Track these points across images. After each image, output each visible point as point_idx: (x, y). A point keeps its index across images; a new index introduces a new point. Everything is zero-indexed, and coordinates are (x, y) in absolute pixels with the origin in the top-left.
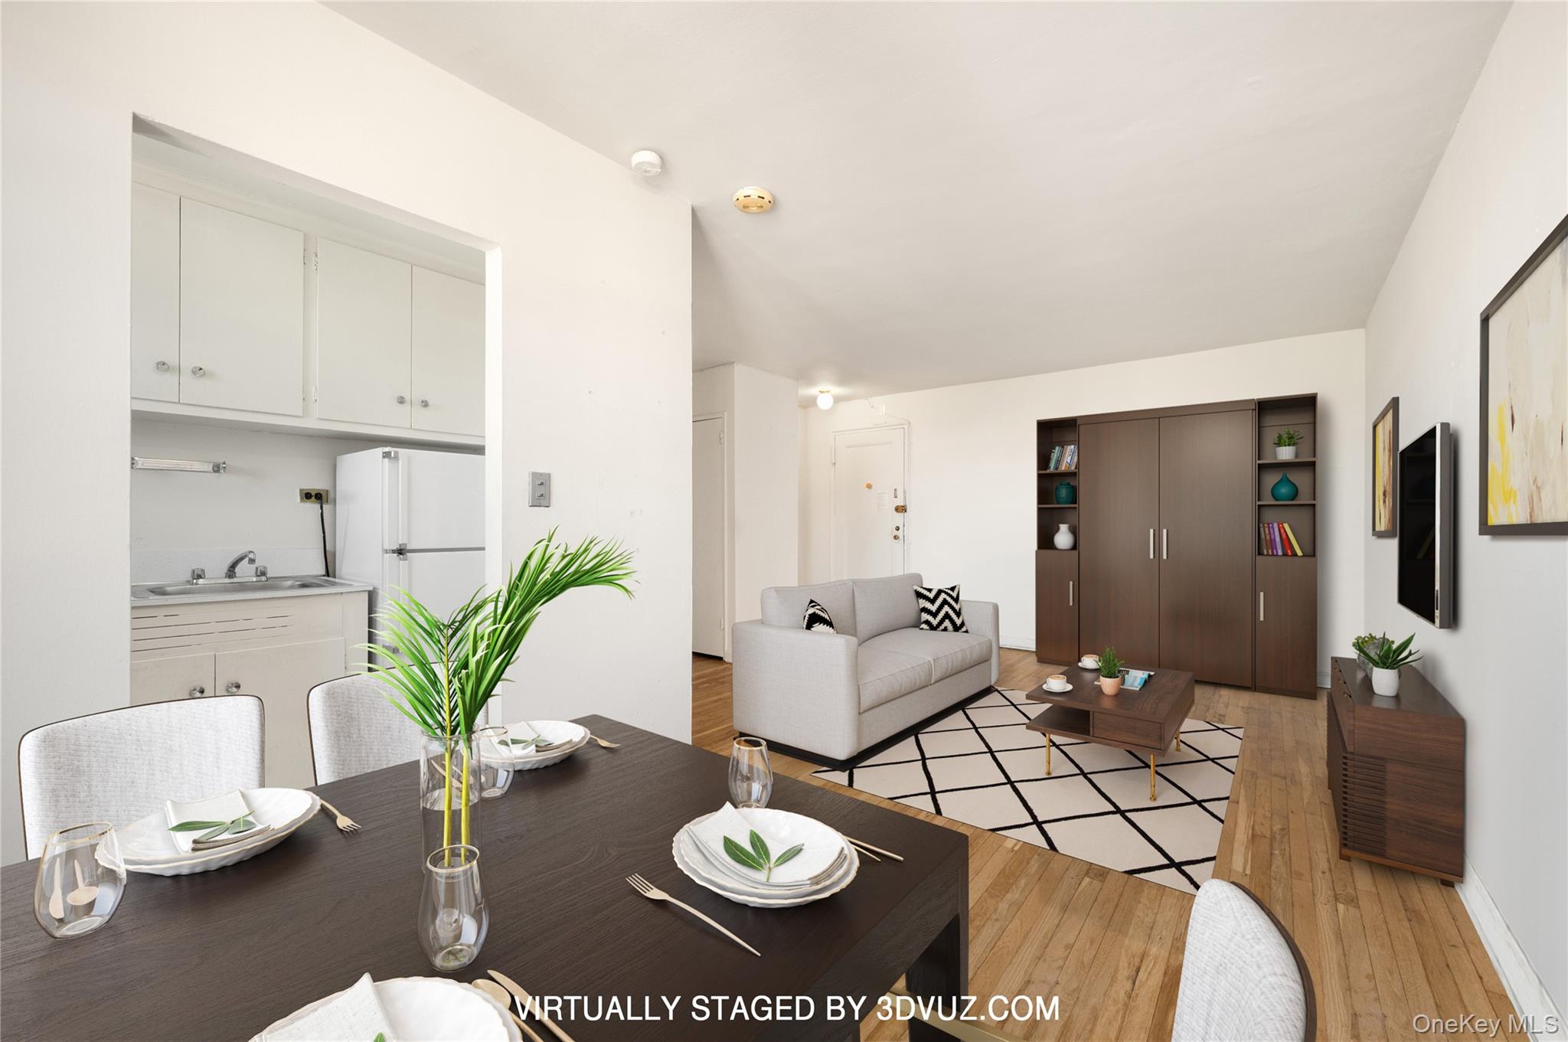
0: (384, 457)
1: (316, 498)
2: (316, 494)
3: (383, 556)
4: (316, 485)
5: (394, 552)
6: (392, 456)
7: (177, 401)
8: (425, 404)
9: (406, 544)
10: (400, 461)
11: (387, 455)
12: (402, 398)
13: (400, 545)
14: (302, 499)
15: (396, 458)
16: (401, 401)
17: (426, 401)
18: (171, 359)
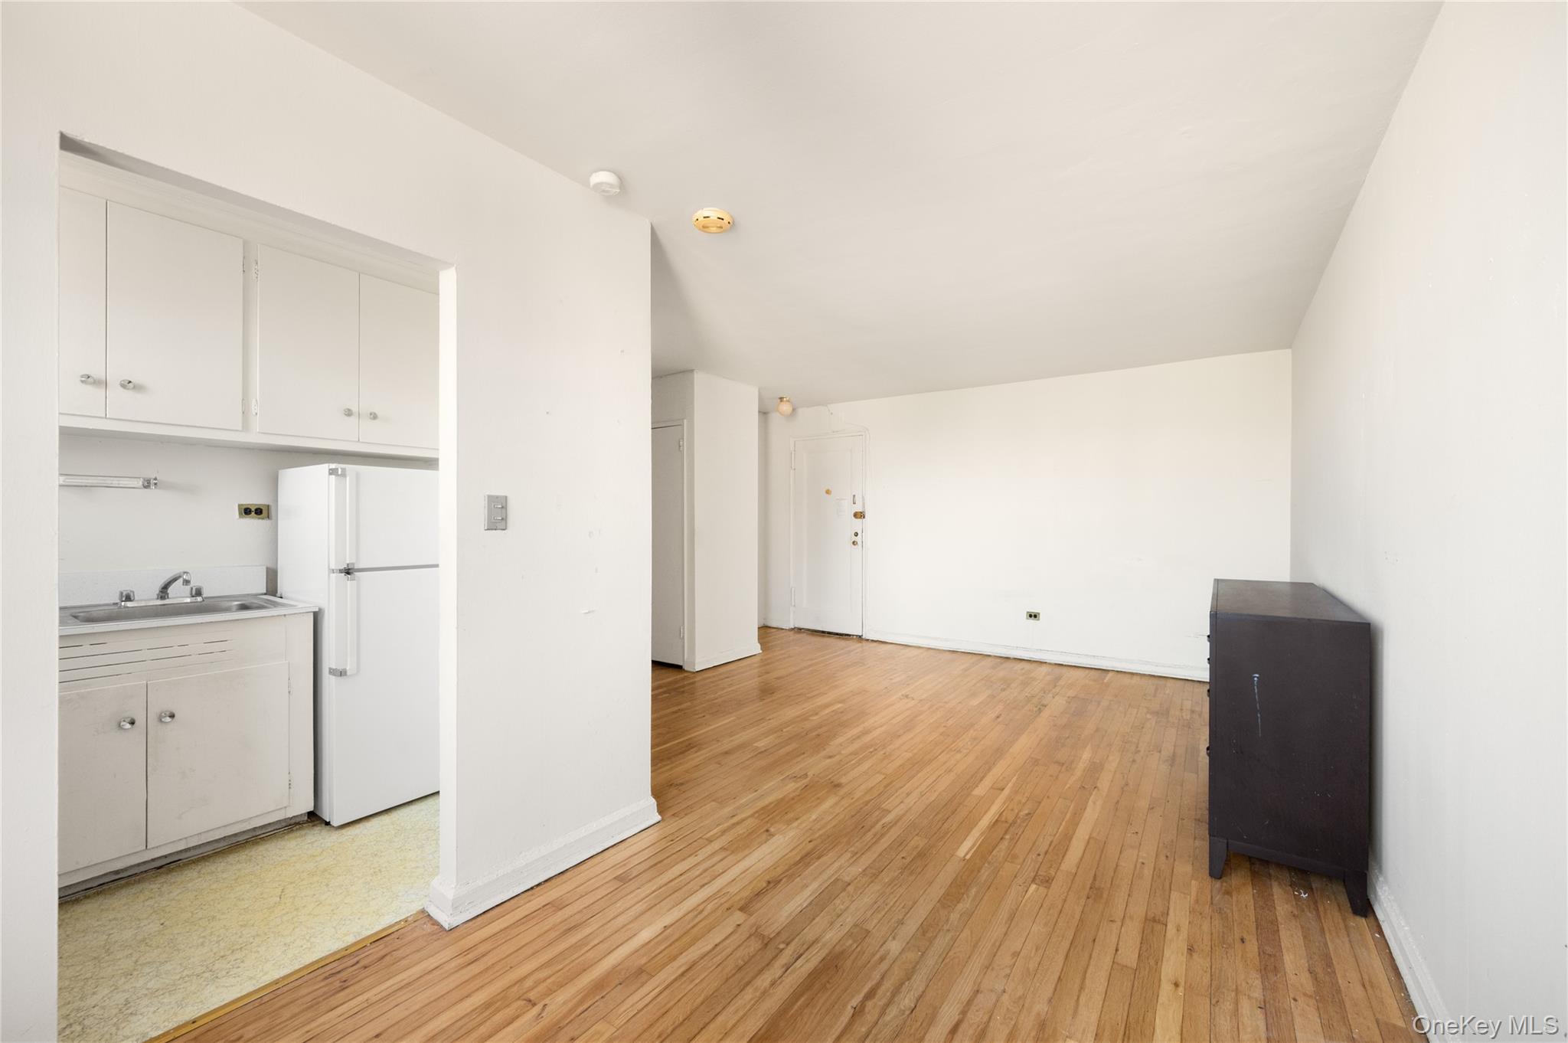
0: (330, 474)
1: (256, 513)
2: (256, 510)
3: (329, 575)
4: (254, 500)
5: (341, 571)
6: (340, 473)
7: (104, 416)
8: (374, 416)
9: (353, 564)
10: (348, 478)
11: (332, 472)
12: (349, 410)
13: (348, 564)
14: (240, 514)
15: (344, 475)
16: (349, 413)
17: (375, 414)
18: (97, 372)
